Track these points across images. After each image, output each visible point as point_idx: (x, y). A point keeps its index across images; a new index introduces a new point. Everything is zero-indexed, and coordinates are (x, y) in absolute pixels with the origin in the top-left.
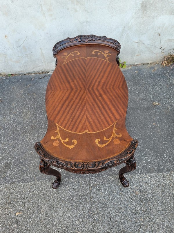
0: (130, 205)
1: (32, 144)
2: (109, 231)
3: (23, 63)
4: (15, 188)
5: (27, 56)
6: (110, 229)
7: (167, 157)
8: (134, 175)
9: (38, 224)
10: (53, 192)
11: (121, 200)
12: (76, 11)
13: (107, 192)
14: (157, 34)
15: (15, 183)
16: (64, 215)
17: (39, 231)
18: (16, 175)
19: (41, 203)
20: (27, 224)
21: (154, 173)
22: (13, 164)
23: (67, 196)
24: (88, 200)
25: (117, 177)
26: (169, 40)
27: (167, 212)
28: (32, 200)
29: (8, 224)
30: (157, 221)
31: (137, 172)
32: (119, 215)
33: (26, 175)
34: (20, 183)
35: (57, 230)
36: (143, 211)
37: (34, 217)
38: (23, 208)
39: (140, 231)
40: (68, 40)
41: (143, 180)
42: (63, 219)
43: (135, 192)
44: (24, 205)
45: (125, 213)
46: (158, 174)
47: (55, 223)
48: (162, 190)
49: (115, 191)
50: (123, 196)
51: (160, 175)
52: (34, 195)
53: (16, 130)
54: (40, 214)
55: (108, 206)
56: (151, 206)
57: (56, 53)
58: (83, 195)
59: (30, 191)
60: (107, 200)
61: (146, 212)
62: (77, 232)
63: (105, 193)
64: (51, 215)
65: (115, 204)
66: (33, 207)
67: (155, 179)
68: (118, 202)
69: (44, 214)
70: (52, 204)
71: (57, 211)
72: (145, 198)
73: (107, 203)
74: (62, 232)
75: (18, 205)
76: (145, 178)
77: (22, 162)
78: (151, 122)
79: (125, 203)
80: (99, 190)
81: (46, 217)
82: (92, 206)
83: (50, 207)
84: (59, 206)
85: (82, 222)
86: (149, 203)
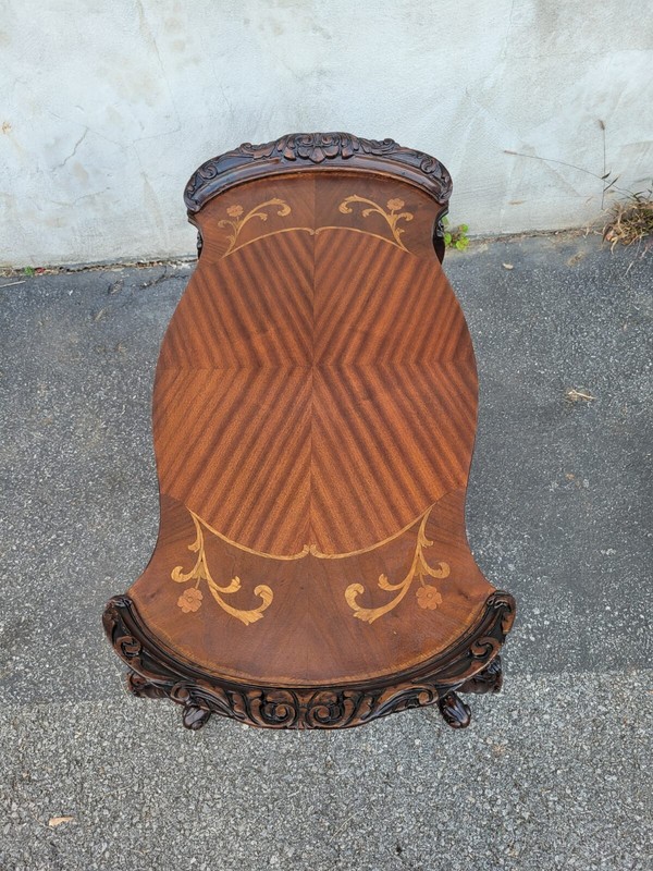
0: (474, 796)
1: (110, 550)
3: (76, 227)
4: (46, 723)
5: (91, 200)
7: (613, 608)
9: (131, 864)
10: (186, 740)
11: (439, 775)
12: (278, 31)
13: (389, 744)
14: (591, 122)
15: (47, 702)
16: (227, 832)
18: (49, 669)
19: (141, 784)
20: (92, 862)
21: (566, 674)
22: (41, 627)
23: (240, 759)
24: (317, 773)
26: (638, 144)
27: (610, 826)
28: (108, 768)
29: (19, 860)
30: (572, 861)
32: (429, 837)
33: (87, 670)
34: (64, 701)
36: (519, 822)
37: (115, 835)
38: (74, 800)
40: (246, 151)
41: (522, 700)
42: (224, 847)
43: (493, 746)
44: (78, 790)
45: (451, 827)
46: (578, 679)
47: (193, 860)
48: (592, 738)
49: (417, 742)
50: (448, 760)
51: (589, 681)
52: (118, 751)
53: (53, 494)
54: (140, 826)
55: (390, 797)
56: (551, 804)
57: (198, 208)
58: (297, 755)
59: (100, 735)
60: (388, 776)
61: (532, 825)
63: (379, 748)
64: (180, 829)
65: (417, 791)
66: (114, 797)
67: (568, 698)
68: (426, 785)
69: (155, 826)
70: (184, 787)
71: (202, 816)
72: (529, 768)
73: (389, 789)
75: (58, 790)
76: (529, 693)
77: (74, 620)
78: (557, 469)
79: (454, 788)
80: (358, 737)
81: (160, 835)
82: (332, 799)
83: (177, 799)
84: (208, 795)
85: (294, 858)
86: (544, 792)
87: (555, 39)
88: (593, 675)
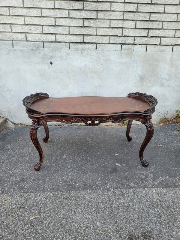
0: (152, 210)
1: (48, 166)
2: (134, 231)
4: (30, 197)
8: (151, 189)
9: (55, 225)
11: (142, 206)
13: (127, 200)
15: (31, 193)
16: (83, 218)
17: (56, 231)
18: (32, 187)
19: (58, 208)
20: (43, 225)
21: (170, 188)
22: (30, 179)
23: (86, 203)
24: (108, 206)
25: (134, 190)
28: (48, 205)
29: (20, 225)
31: (153, 187)
32: (142, 218)
33: (42, 187)
34: (35, 192)
35: (76, 230)
36: (166, 215)
37: (50, 219)
38: (38, 212)
39: (166, 231)
41: (161, 193)
42: (83, 221)
43: (155, 201)
44: (39, 210)
45: (147, 216)
46: (174, 189)
47: (74, 224)
49: (134, 200)
50: (144, 204)
52: (51, 202)
53: (34, 157)
54: (58, 217)
55: (129, 211)
56: (174, 212)
58: (102, 202)
59: (46, 199)
60: (128, 207)
61: (170, 216)
62: (99, 231)
63: (124, 201)
64: (70, 217)
65: (136, 209)
66: (50, 211)
67: (173, 192)
68: (139, 208)
69: (62, 217)
70: (70, 209)
71: (76, 214)
72: (166, 205)
73: (128, 209)
74: (82, 232)
75: (33, 210)
76: (162, 191)
77: (39, 178)
78: (159, 156)
79: (147, 209)
80: (118, 199)
81: (64, 219)
82: (113, 211)
83: (68, 211)
84: (77, 210)
85: (104, 223)
86: (171, 210)
87: (143, 83)
88: (178, 188)
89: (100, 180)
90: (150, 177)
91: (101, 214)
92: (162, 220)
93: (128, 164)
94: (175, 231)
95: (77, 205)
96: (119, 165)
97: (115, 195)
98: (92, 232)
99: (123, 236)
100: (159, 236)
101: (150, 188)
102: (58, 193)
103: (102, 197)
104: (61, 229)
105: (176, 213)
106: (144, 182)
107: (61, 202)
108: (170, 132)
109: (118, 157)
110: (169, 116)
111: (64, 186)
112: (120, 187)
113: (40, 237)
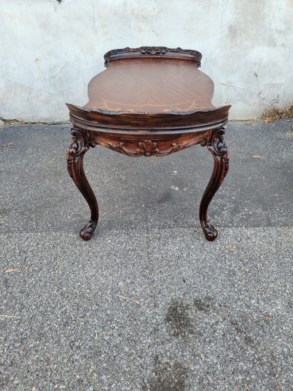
0: (221, 263)
1: (52, 191)
2: (181, 297)
3: (54, 105)
4: (11, 239)
5: (62, 93)
6: (184, 295)
7: (280, 210)
8: (226, 228)
9: (46, 286)
10: (80, 245)
11: (203, 257)
12: (140, 31)
13: (179, 247)
14: (252, 74)
15: (13, 233)
16: (97, 274)
17: (47, 294)
18: (16, 223)
19: (55, 259)
20: (25, 285)
22: (15, 211)
23: (106, 251)
24: (144, 256)
25: (195, 230)
26: (270, 84)
28: (40, 254)
30: (272, 286)
31: (230, 225)
32: (199, 277)
33: (35, 224)
34: (22, 233)
35: (81, 294)
36: (244, 272)
37: (39, 275)
38: (21, 264)
39: (239, 298)
40: (127, 50)
41: (242, 235)
42: (95, 279)
43: (229, 248)
44: (23, 261)
45: (210, 273)
46: (267, 229)
47: (79, 284)
48: (276, 247)
49: (192, 247)
50: (208, 252)
51: (272, 231)
52: (45, 249)
53: (28, 176)
54: (53, 272)
55: (179, 264)
56: (259, 267)
57: (109, 61)
58: (134, 250)
59: (38, 243)
60: (178, 257)
61: (250, 274)
62: (120, 296)
63: (174, 248)
64: (73, 274)
65: (193, 262)
66: (41, 263)
67: (263, 235)
68: (197, 260)
69: (60, 272)
70: (77, 260)
71: (85, 269)
72: (247, 256)
73: (179, 261)
74: (90, 297)
75: (13, 261)
76: (245, 233)
77: (31, 209)
78: (250, 174)
79: (211, 262)
80: (164, 245)
81: (63, 275)
82: (150, 264)
83: (73, 264)
84: (89, 262)
85: (131, 283)
86: (255, 263)
87: (236, 40)
88: (274, 228)
89: (137, 214)
90: (228, 209)
91: (129, 269)
92: (236, 279)
93: (193, 188)
94: (255, 298)
95: (90, 254)
96: (177, 189)
97: (159, 239)
98: (108, 298)
99: (160, 305)
100: (226, 306)
101: (224, 227)
102: (61, 234)
103: (137, 242)
104: (55, 292)
105: (263, 268)
106: (216, 217)
107: (63, 248)
108: (279, 134)
109: (177, 176)
110: (281, 106)
111: (73, 223)
112: (170, 226)
113: (17, 305)
